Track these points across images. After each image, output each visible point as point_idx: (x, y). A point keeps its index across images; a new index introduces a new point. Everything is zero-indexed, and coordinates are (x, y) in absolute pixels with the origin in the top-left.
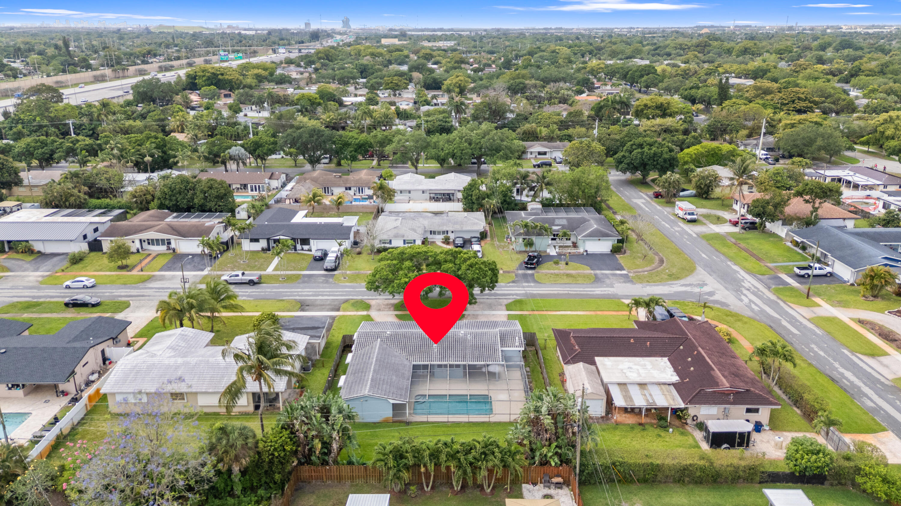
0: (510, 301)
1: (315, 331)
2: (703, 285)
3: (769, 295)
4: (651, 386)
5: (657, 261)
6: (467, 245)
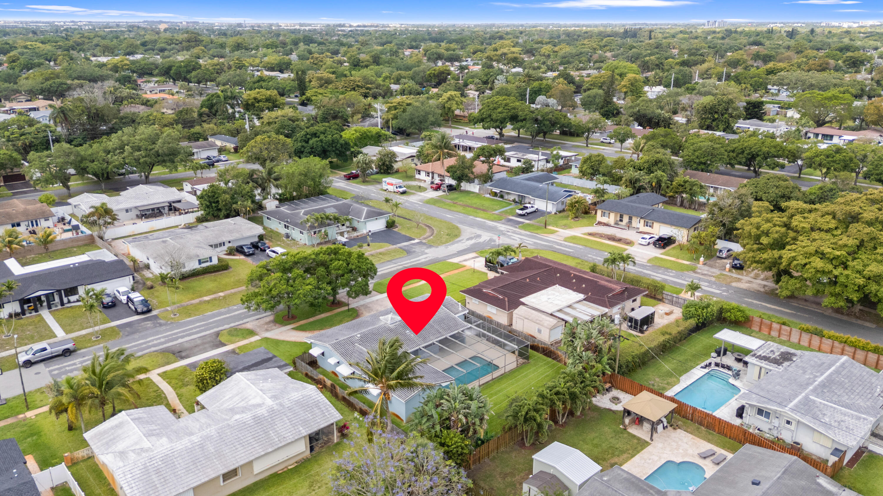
2: (479, 236)
3: (523, 232)
4: (576, 306)
5: (425, 227)
6: (256, 252)
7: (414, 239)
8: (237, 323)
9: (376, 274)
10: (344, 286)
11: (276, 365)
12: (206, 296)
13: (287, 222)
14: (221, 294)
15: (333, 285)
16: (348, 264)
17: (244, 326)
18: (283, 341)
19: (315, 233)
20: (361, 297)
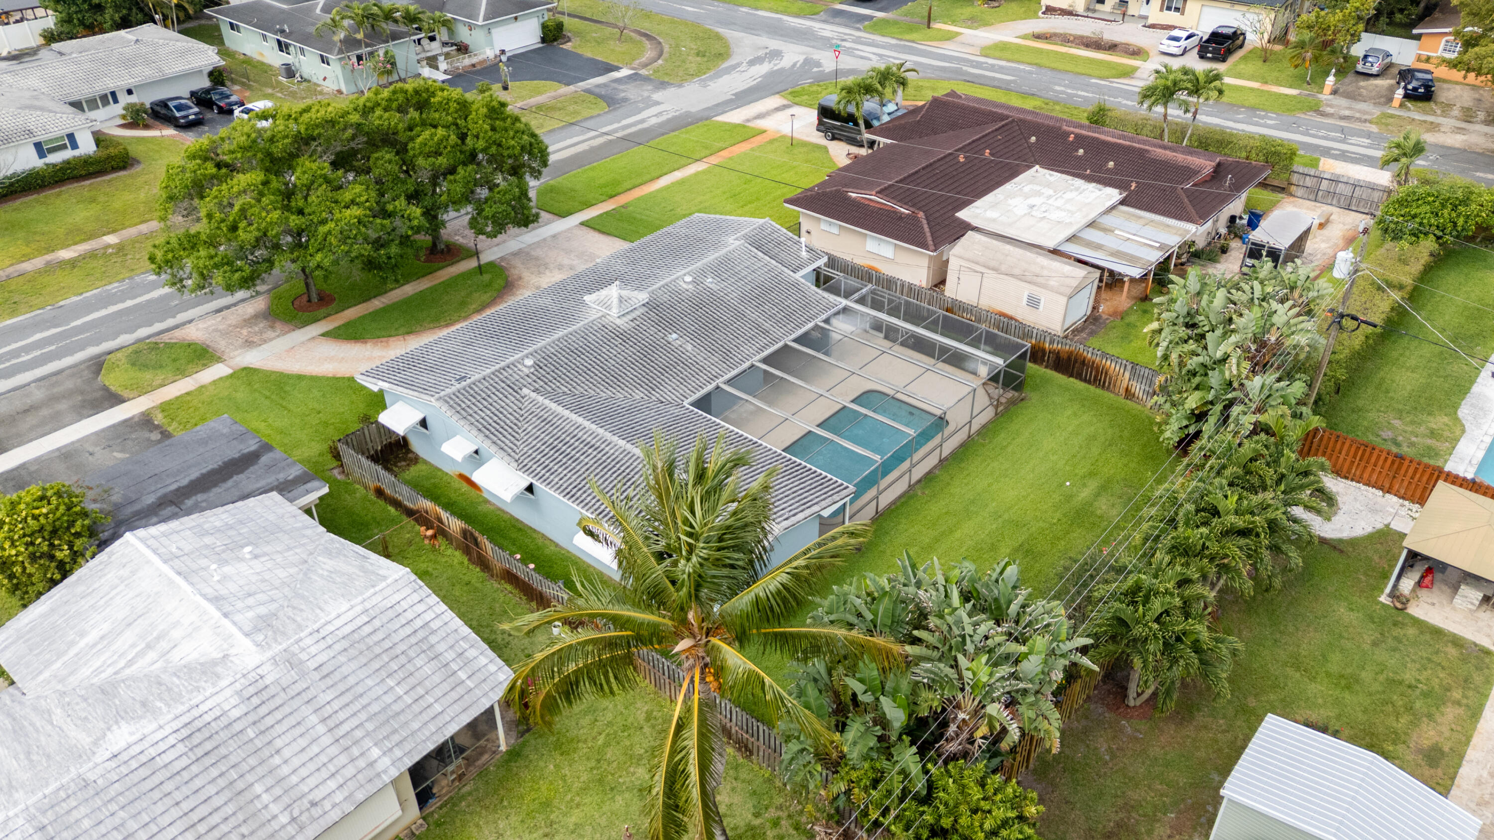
1: (256, 469)
2: (776, 54)
3: (878, 38)
4: (1108, 221)
5: (638, 38)
6: (209, 115)
7: (617, 69)
8: (158, 327)
9: (545, 163)
10: (457, 202)
11: (271, 479)
12: (65, 246)
13: (282, 31)
14: (111, 239)
15: (427, 201)
16: (463, 137)
17: (178, 334)
18: (300, 377)
19: (359, 58)
20: (512, 230)
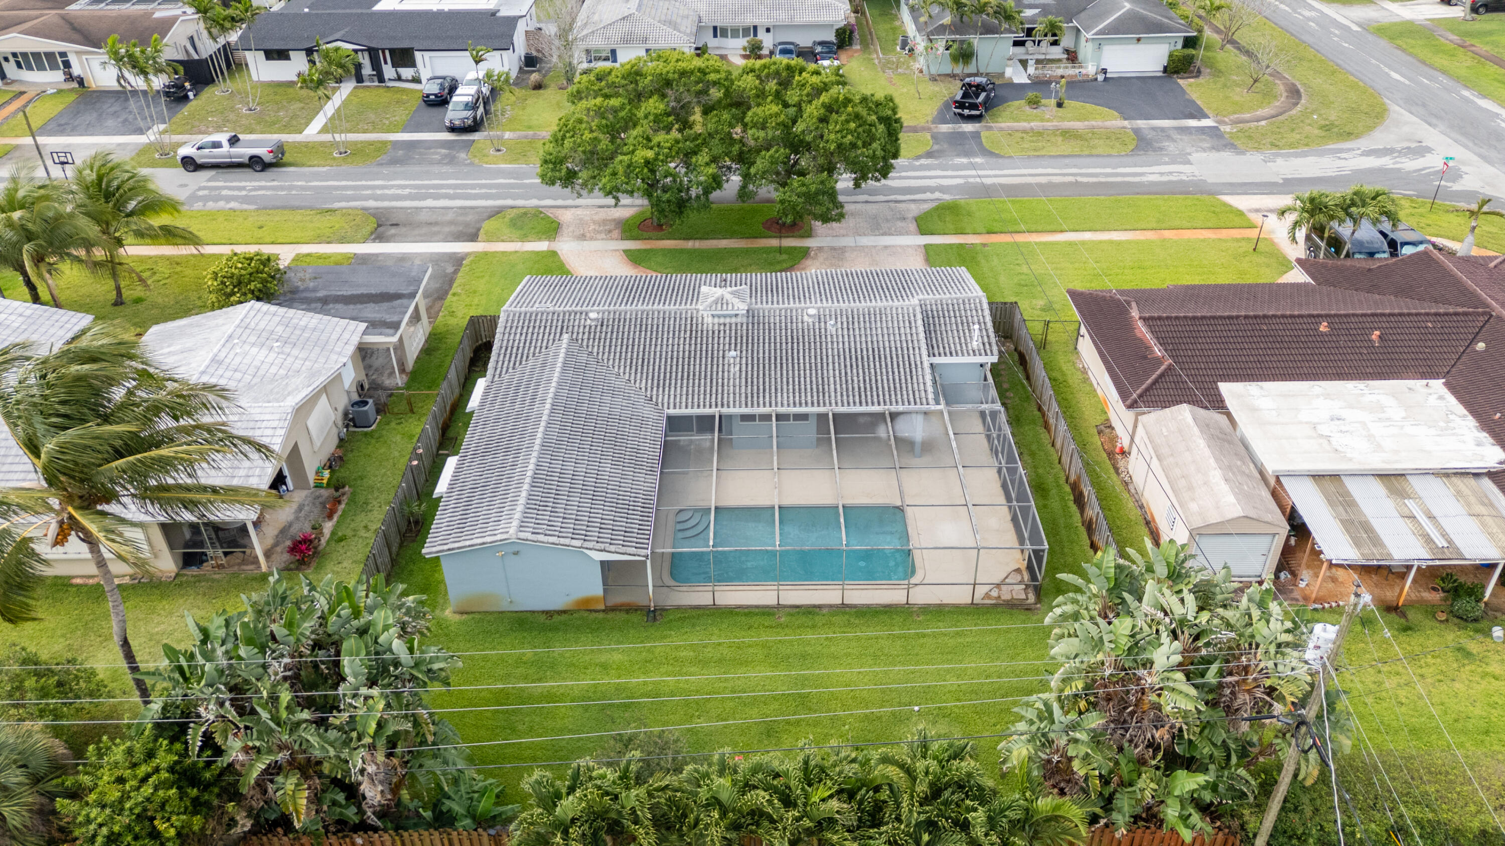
0: (927, 207)
1: (385, 305)
5: (1281, 92)
7: (1206, 116)
11: (380, 316)
